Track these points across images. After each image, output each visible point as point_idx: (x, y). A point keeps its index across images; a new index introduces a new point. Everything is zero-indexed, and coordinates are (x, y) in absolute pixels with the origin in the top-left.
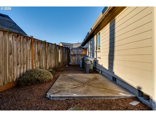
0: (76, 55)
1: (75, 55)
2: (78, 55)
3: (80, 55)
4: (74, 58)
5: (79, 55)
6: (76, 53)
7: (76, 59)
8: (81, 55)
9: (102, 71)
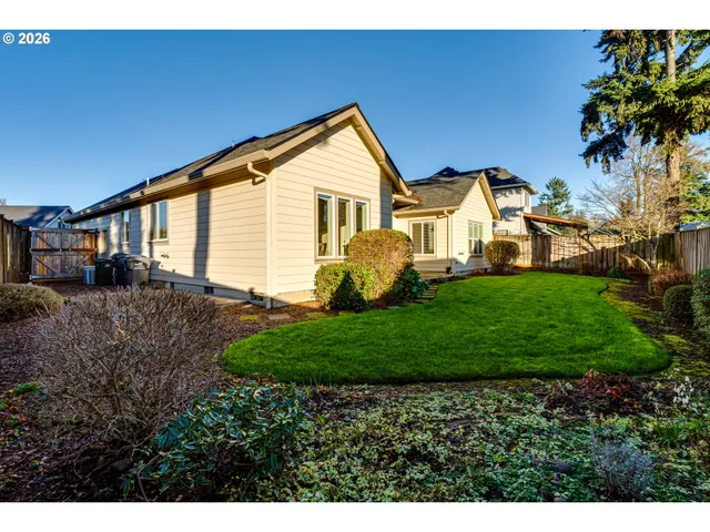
0: (58, 250)
1: (51, 250)
2: (63, 250)
3: (73, 250)
4: (47, 259)
5: (68, 250)
6: (57, 245)
7: (58, 262)
8: (77, 250)
9: (172, 284)
